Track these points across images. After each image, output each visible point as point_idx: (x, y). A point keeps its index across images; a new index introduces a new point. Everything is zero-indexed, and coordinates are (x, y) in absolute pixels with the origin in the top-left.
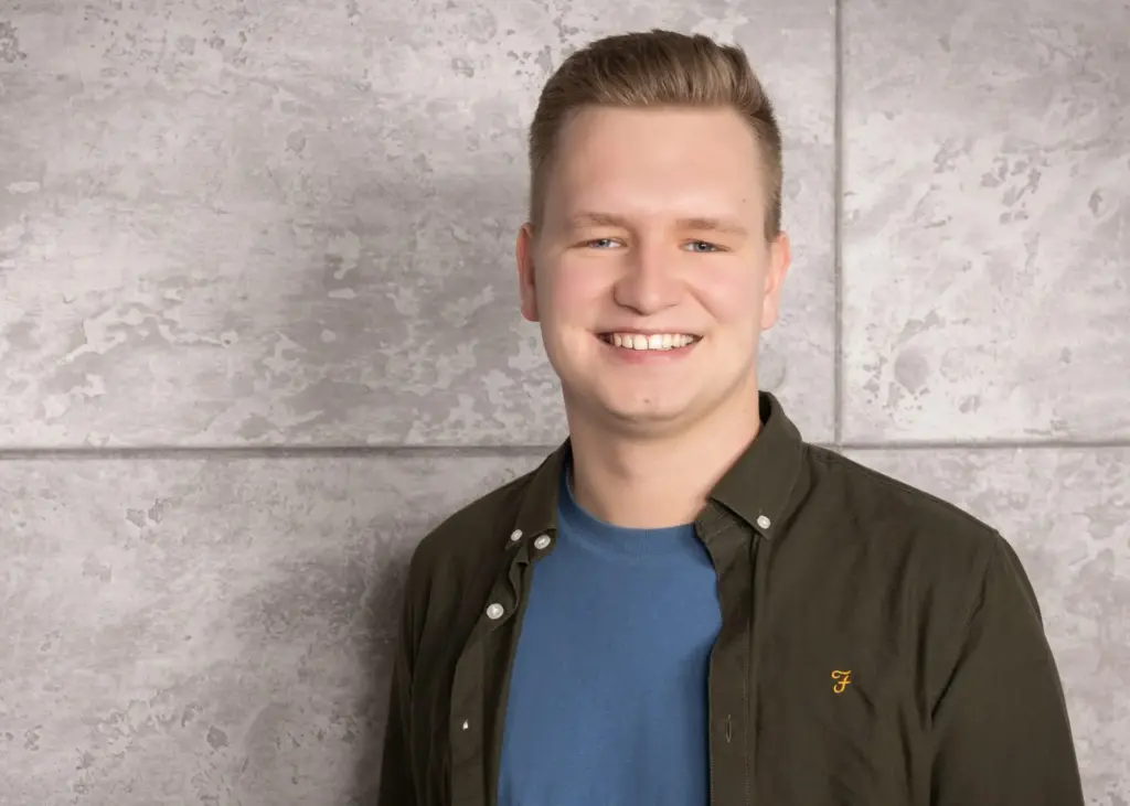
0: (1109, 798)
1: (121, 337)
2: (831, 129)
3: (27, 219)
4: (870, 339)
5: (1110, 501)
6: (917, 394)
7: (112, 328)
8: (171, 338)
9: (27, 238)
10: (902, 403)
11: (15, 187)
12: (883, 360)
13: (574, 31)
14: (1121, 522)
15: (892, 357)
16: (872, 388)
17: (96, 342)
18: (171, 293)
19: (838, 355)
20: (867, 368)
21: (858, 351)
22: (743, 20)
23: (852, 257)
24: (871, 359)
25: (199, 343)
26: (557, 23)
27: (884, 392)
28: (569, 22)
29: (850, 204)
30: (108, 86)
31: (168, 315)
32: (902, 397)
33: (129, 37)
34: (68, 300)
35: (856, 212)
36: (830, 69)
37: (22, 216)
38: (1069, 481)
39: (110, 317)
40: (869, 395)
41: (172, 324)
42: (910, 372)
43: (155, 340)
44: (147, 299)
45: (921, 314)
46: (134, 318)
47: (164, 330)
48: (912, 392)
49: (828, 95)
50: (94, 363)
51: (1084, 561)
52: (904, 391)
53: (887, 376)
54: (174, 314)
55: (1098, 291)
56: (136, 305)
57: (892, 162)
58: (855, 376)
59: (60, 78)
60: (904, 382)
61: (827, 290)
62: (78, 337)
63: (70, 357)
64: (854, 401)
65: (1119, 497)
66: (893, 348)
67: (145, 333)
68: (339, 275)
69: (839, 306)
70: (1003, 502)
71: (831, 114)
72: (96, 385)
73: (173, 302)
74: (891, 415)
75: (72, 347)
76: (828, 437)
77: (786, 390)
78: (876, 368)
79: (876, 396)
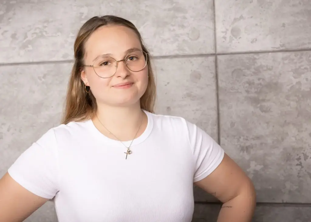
0: (303, 155)
1: (35, 36)
4: (223, 24)
5: (300, 67)
6: (238, 38)
7: (33, 34)
8: (46, 35)
9: (14, 14)
10: (233, 42)
11: (11, 2)
12: (227, 30)
14: (303, 73)
15: (230, 29)
16: (224, 38)
17: (30, 38)
18: (45, 24)
19: (215, 29)
20: (223, 32)
21: (220, 28)
24: (224, 30)
25: (52, 36)
27: (228, 39)
32: (234, 40)
37: (13, 9)
38: (286, 62)
39: (32, 31)
40: (223, 40)
41: (46, 32)
42: (235, 32)
43: (43, 36)
44: (40, 26)
45: (238, 16)
46: (38, 31)
47: (44, 33)
48: (236, 38)
50: (30, 42)
51: (292, 85)
52: (234, 38)
53: (229, 34)
54: (46, 29)
55: (294, 6)
56: (39, 28)
58: (219, 35)
60: (234, 36)
61: (210, 12)
62: (26, 37)
63: (25, 41)
64: (219, 42)
65: (302, 66)
66: (230, 26)
67: (40, 34)
68: (83, 17)
69: (214, 15)
70: (265, 68)
72: (30, 47)
73: (45, 27)
74: (230, 45)
75: (25, 39)
76: (213, 52)
77: (201, 40)
78: (226, 32)
79: (226, 40)
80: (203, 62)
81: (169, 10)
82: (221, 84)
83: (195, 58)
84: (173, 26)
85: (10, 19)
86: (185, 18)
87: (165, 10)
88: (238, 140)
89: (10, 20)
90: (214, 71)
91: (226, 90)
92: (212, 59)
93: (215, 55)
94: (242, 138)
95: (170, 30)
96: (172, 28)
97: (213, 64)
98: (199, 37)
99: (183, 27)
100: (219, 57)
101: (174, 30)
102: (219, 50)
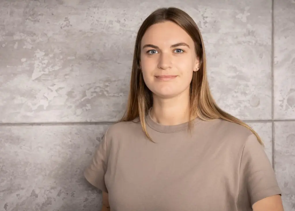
1: (95, 95)
2: (271, 41)
3: (72, 66)
4: (281, 94)
6: (293, 107)
7: (92, 92)
8: (107, 95)
9: (72, 70)
10: (289, 110)
11: (69, 58)
12: (284, 99)
13: (207, 17)
15: (286, 98)
16: (281, 106)
17: (89, 96)
18: (107, 84)
19: (273, 98)
20: (280, 101)
21: (278, 96)
22: (249, 14)
23: (276, 73)
24: (282, 99)
25: (114, 96)
26: (202, 15)
27: (284, 107)
28: (205, 15)
29: (276, 60)
30: (92, 33)
31: (106, 89)
32: (289, 108)
33: (97, 21)
34: (82, 86)
35: (278, 62)
36: (271, 25)
37: (71, 65)
39: (92, 90)
40: (281, 108)
41: (107, 91)
42: (291, 102)
43: (103, 96)
44: (101, 85)
45: (294, 88)
46: (98, 90)
47: (105, 93)
48: (291, 107)
49: (270, 32)
50: (88, 101)
52: (289, 106)
53: (285, 103)
54: (108, 89)
57: (286, 49)
58: (277, 103)
59: (80, 31)
60: (289, 104)
61: (270, 81)
62: (84, 95)
63: (82, 100)
64: (277, 109)
66: (287, 96)
67: (101, 94)
69: (273, 85)
71: (271, 37)
72: (89, 107)
73: (107, 86)
74: (286, 113)
75: (83, 97)
76: (270, 118)
77: (260, 107)
78: (282, 101)
79: (282, 108)
80: (262, 127)
81: (234, 77)
82: (277, 148)
83: (255, 124)
84: (235, 92)
85: (66, 75)
86: (247, 86)
87: (229, 77)
88: (291, 198)
89: (67, 77)
90: (271, 136)
91: (281, 154)
92: (269, 124)
93: (272, 121)
94: (294, 196)
95: (233, 96)
96: (235, 95)
97: (271, 129)
98: (259, 104)
99: (245, 94)
100: (276, 124)
101: (237, 97)
102: (276, 117)
